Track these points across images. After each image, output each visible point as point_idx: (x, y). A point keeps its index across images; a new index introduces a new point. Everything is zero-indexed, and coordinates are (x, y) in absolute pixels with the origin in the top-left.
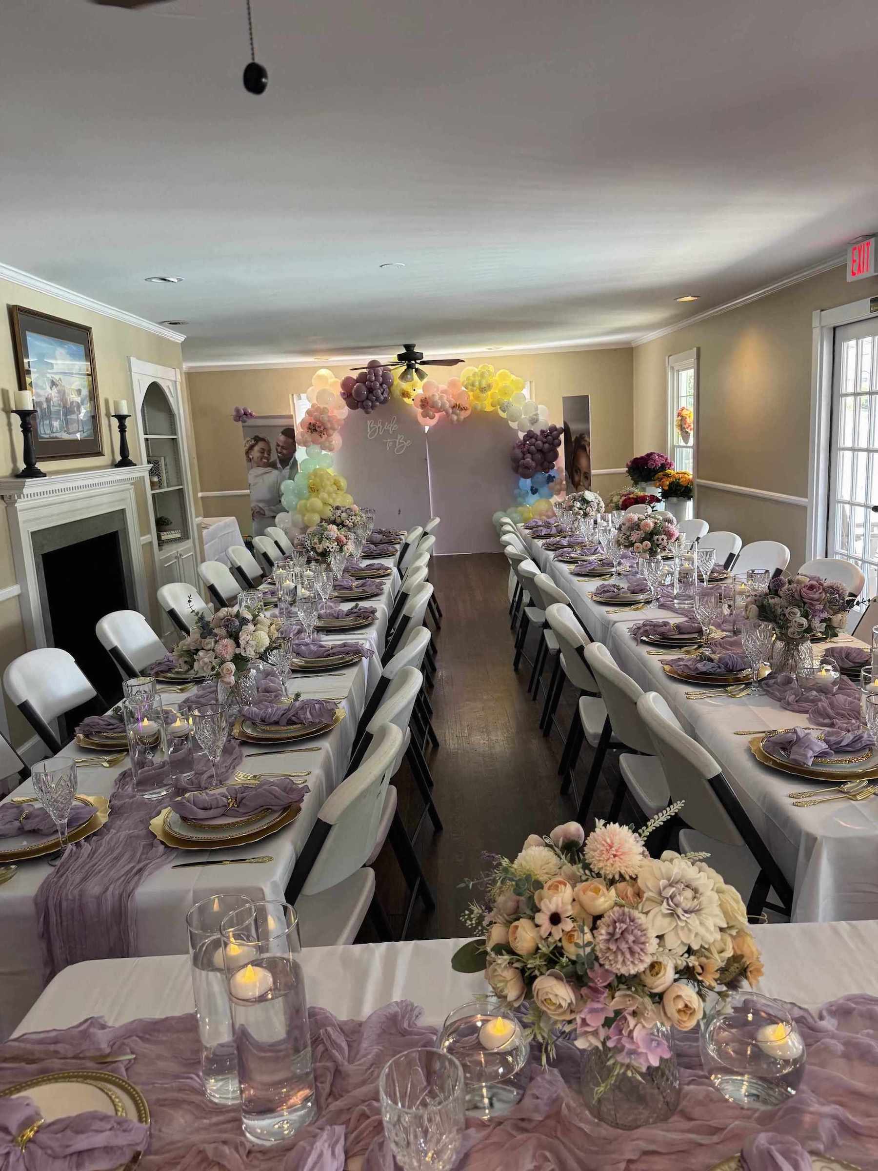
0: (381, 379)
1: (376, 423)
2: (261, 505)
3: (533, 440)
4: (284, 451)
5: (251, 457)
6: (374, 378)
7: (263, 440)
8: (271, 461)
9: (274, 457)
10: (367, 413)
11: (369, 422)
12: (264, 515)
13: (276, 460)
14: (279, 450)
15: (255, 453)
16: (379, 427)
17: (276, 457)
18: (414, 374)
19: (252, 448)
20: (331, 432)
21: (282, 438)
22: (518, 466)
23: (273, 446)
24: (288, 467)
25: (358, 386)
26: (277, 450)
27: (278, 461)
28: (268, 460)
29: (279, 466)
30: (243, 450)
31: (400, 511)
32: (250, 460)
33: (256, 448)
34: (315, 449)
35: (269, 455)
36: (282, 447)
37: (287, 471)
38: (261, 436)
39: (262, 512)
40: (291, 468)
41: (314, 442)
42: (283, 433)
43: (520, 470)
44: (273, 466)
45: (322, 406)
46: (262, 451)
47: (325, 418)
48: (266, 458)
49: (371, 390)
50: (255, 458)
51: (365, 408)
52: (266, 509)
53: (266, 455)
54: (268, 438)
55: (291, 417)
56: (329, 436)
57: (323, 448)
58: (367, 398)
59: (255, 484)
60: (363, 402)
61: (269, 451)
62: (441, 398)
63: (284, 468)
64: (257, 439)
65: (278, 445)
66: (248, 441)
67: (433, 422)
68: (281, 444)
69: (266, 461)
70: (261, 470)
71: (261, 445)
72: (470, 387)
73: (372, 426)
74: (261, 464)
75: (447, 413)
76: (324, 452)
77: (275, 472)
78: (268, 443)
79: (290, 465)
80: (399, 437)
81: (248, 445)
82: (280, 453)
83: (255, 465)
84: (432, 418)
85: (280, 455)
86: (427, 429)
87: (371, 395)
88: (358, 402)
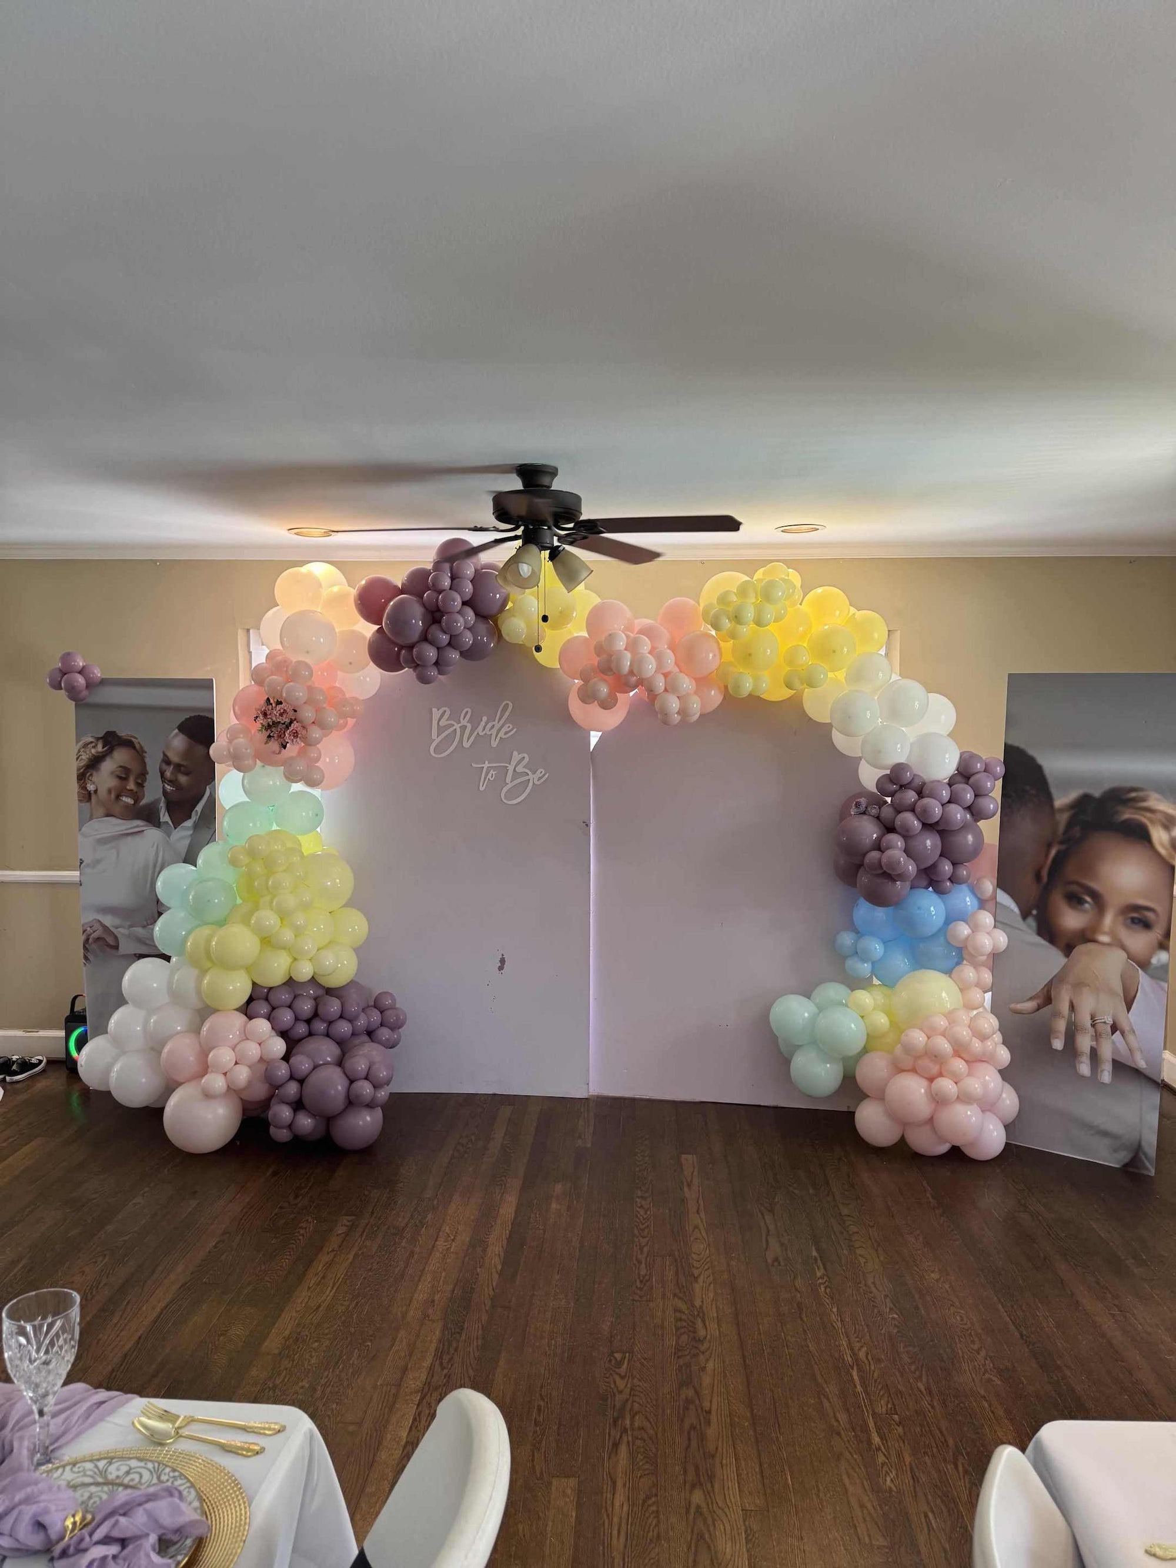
0: (469, 588)
1: (455, 717)
2: (108, 921)
3: (911, 796)
4: (183, 779)
5: (91, 787)
6: (447, 583)
7: (128, 744)
8: (143, 802)
9: (154, 791)
10: (424, 680)
11: (436, 713)
12: (116, 947)
13: (156, 802)
14: (168, 774)
15: (104, 778)
16: (463, 728)
17: (159, 794)
18: (547, 566)
19: (94, 763)
20: (315, 733)
21: (178, 742)
22: (860, 866)
23: (153, 764)
24: (189, 823)
25: (402, 601)
26: (162, 774)
27: (162, 805)
28: (137, 800)
29: (165, 817)
30: (73, 768)
31: (503, 961)
32: (86, 796)
33: (108, 766)
34: (271, 777)
35: (140, 786)
36: (178, 767)
37: (183, 835)
38: (123, 733)
39: (110, 940)
40: (196, 826)
41: (268, 760)
42: (183, 728)
43: (863, 879)
44: (150, 816)
45: (294, 658)
46: (123, 775)
47: (298, 693)
48: (131, 793)
49: (435, 615)
50: (103, 792)
51: (416, 664)
52: (120, 932)
53: (131, 786)
54: (141, 739)
55: (207, 685)
56: (309, 743)
57: (292, 777)
58: (425, 638)
59: (97, 862)
60: (411, 647)
61: (143, 774)
62: (633, 646)
63: (176, 824)
64: (112, 741)
65: (167, 761)
66: (86, 745)
67: (614, 718)
68: (175, 758)
69: (130, 801)
70: (115, 826)
71: (120, 757)
72: (727, 624)
73: (443, 723)
74: (117, 809)
75: (650, 690)
76: (298, 787)
77: (153, 834)
78: (140, 754)
79: (194, 817)
80: (516, 756)
81: (85, 757)
82: (171, 782)
83: (101, 811)
84: (607, 704)
85: (168, 788)
86: (594, 738)
87: (434, 628)
88: (401, 648)
